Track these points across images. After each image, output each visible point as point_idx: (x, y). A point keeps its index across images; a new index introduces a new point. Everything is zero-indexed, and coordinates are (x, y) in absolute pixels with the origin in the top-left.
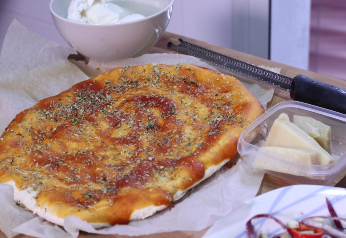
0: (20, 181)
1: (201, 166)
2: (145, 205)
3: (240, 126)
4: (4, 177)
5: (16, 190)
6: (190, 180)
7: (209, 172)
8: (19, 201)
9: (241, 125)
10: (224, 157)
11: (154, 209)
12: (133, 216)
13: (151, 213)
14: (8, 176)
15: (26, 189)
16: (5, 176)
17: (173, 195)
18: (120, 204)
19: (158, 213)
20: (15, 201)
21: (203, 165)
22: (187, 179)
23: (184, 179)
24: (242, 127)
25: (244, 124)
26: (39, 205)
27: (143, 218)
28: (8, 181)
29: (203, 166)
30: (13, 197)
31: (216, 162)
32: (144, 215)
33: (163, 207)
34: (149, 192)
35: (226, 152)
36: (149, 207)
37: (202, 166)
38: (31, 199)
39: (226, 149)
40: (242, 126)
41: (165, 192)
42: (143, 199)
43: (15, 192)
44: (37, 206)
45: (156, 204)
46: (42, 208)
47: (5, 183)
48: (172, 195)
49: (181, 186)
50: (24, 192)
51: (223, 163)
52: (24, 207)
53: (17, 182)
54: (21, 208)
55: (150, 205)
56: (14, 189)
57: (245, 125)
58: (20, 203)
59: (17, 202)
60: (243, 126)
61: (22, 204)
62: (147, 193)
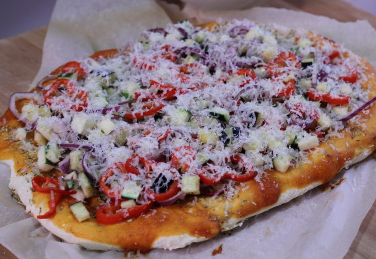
0: (21, 163)
1: (275, 187)
2: (176, 231)
3: (351, 136)
4: (5, 153)
5: (14, 173)
6: (253, 205)
7: (286, 196)
8: (14, 189)
9: (353, 134)
10: (315, 178)
11: (189, 239)
12: (156, 244)
13: (183, 245)
14: (10, 152)
15: (26, 175)
16: (7, 150)
17: (222, 223)
18: (141, 223)
19: (194, 245)
20: (10, 189)
21: (279, 185)
22: (248, 202)
23: (244, 201)
24: (352, 138)
25: (356, 133)
26: (34, 202)
27: (171, 249)
28: (8, 159)
29: (279, 187)
30: (8, 183)
31: (300, 183)
32: (171, 246)
33: (202, 239)
34: (187, 213)
35: (319, 172)
36: (182, 236)
37: (277, 186)
38: (27, 191)
39: (320, 166)
40: (353, 136)
41: (210, 216)
42: (176, 222)
43: (12, 176)
44: (31, 202)
45: (193, 233)
46: (36, 207)
47: (4, 161)
48: (220, 222)
49: (238, 212)
50: (22, 179)
51: (311, 187)
52: (18, 199)
53: (17, 163)
54: (14, 199)
55: (183, 233)
56: (12, 172)
57: (358, 135)
58: (15, 192)
59: (12, 190)
60: (355, 136)
61: (17, 195)
62: (184, 214)
